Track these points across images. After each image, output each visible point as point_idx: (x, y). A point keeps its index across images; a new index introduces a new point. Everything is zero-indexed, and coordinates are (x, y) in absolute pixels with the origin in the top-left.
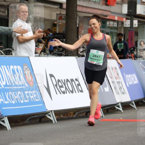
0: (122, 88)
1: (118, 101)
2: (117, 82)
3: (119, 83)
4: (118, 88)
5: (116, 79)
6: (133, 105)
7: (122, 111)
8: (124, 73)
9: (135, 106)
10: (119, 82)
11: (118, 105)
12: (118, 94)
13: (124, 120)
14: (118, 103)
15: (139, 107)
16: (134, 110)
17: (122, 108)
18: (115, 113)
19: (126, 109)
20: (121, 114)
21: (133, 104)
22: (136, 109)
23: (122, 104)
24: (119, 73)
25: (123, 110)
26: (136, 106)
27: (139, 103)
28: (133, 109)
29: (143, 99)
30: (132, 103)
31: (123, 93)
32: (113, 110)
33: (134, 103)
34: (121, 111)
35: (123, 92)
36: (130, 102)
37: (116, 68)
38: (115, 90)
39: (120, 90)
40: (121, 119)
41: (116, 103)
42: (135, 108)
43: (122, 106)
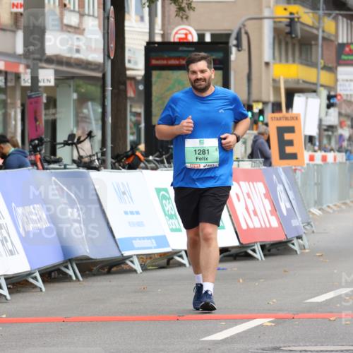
0: (9, 240)
3: (1, 229)
6: (37, 281)
7: (8, 297)
8: (13, 204)
9: (40, 283)
15: (52, 285)
16: (39, 294)
17: (9, 289)
19: (18, 292)
20: (4, 305)
21: (35, 278)
22: (43, 289)
23: (7, 278)
25: (10, 293)
26: (43, 281)
27: (53, 274)
29: (61, 265)
30: (35, 275)
31: (11, 253)
33: (37, 274)
34: (5, 296)
35: (11, 251)
36: (29, 274)
39: (3, 245)
40: (4, 316)
42: (41, 288)
43: (7, 285)
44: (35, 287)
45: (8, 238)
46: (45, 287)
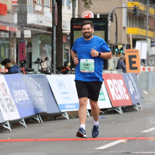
0: (11, 105)
1: (6, 120)
2: (5, 99)
3: (8, 100)
4: (6, 105)
5: (4, 96)
6: (23, 123)
7: (11, 130)
8: (13, 89)
9: (24, 124)
10: (7, 98)
11: (6, 123)
12: (6, 112)
13: (12, 140)
14: (6, 122)
15: (30, 125)
16: (24, 129)
17: (11, 126)
18: (3, 133)
19: (15, 128)
20: (9, 134)
21: (22, 122)
22: (26, 127)
23: (10, 122)
24: (7, 90)
25: (11, 128)
26: (26, 123)
27: (30, 120)
28: (23, 127)
29: (34, 116)
30: (22, 120)
31: (12, 111)
32: (1, 128)
33: (23, 120)
34: (9, 130)
35: (12, 110)
36: (20, 120)
37: (3, 84)
38: (3, 107)
39: (8, 107)
40: (9, 138)
41: (4, 122)
42: (25, 126)
43: (10, 125)
44: (22, 126)
45: (10, 104)
46: (27, 125)
